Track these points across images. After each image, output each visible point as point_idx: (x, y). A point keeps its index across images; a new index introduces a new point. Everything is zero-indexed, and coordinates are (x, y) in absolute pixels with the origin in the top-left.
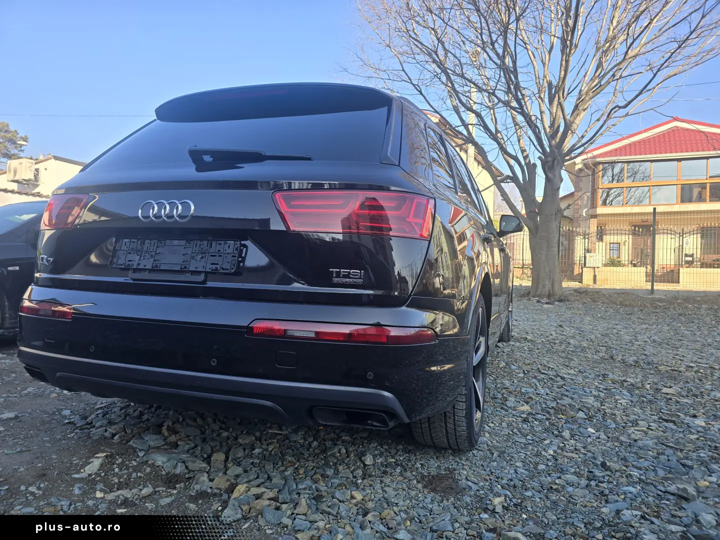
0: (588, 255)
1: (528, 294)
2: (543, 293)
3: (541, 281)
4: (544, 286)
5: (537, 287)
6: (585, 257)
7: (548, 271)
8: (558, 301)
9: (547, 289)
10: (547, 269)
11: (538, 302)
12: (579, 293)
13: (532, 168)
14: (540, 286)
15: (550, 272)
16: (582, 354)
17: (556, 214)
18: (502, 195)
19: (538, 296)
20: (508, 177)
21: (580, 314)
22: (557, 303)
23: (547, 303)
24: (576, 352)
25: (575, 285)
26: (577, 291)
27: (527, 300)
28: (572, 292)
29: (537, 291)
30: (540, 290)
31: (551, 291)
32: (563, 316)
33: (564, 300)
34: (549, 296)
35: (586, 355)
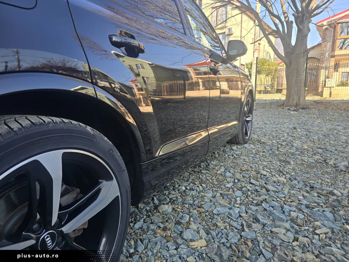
0: (327, 80)
1: (283, 105)
2: (292, 104)
3: (291, 96)
4: (293, 99)
5: (289, 101)
6: (325, 81)
7: (296, 90)
8: (302, 109)
9: (295, 102)
10: (296, 89)
11: (289, 109)
12: (317, 103)
13: (289, 24)
14: (291, 100)
15: (298, 90)
16: (300, 157)
17: (304, 53)
18: (268, 43)
19: (289, 106)
20: (274, 31)
21: (314, 117)
22: (301, 110)
23: (294, 110)
24: (296, 155)
25: (317, 98)
26: (316, 102)
27: (282, 108)
28: (313, 103)
29: (288, 103)
30: (290, 102)
31: (298, 103)
32: (301, 120)
33: (306, 108)
34: (296, 106)
35: (303, 158)
